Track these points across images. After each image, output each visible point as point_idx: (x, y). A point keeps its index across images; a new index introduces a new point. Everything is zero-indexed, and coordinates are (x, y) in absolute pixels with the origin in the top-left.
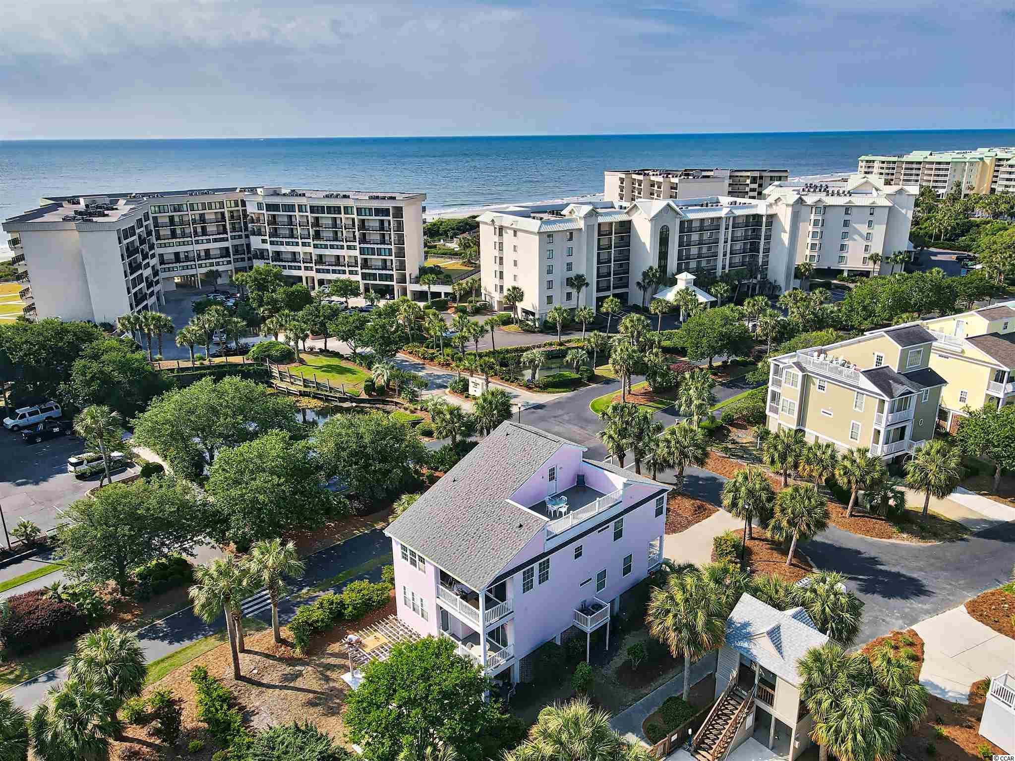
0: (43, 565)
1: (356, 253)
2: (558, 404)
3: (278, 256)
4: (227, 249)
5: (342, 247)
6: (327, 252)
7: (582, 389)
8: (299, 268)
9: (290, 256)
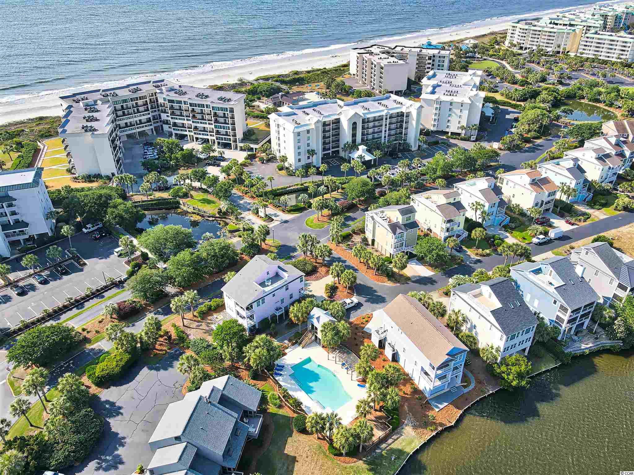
0: (118, 291)
1: (213, 126)
2: (293, 220)
3: (175, 124)
4: (150, 118)
5: (206, 123)
6: (198, 125)
7: (305, 212)
8: (186, 131)
9: (181, 125)
